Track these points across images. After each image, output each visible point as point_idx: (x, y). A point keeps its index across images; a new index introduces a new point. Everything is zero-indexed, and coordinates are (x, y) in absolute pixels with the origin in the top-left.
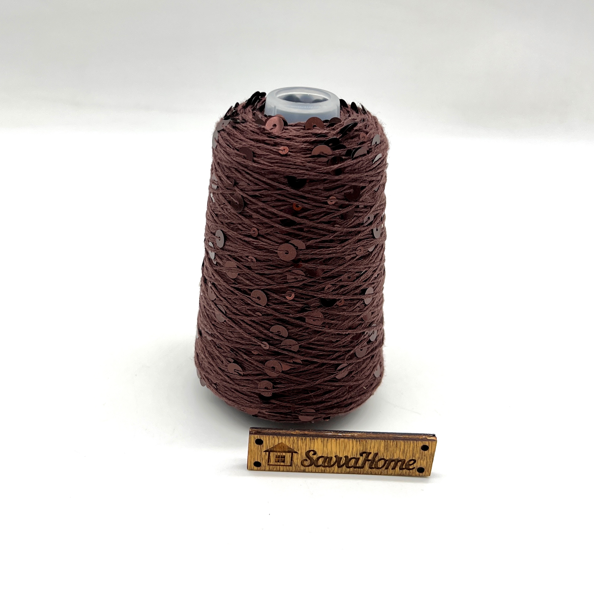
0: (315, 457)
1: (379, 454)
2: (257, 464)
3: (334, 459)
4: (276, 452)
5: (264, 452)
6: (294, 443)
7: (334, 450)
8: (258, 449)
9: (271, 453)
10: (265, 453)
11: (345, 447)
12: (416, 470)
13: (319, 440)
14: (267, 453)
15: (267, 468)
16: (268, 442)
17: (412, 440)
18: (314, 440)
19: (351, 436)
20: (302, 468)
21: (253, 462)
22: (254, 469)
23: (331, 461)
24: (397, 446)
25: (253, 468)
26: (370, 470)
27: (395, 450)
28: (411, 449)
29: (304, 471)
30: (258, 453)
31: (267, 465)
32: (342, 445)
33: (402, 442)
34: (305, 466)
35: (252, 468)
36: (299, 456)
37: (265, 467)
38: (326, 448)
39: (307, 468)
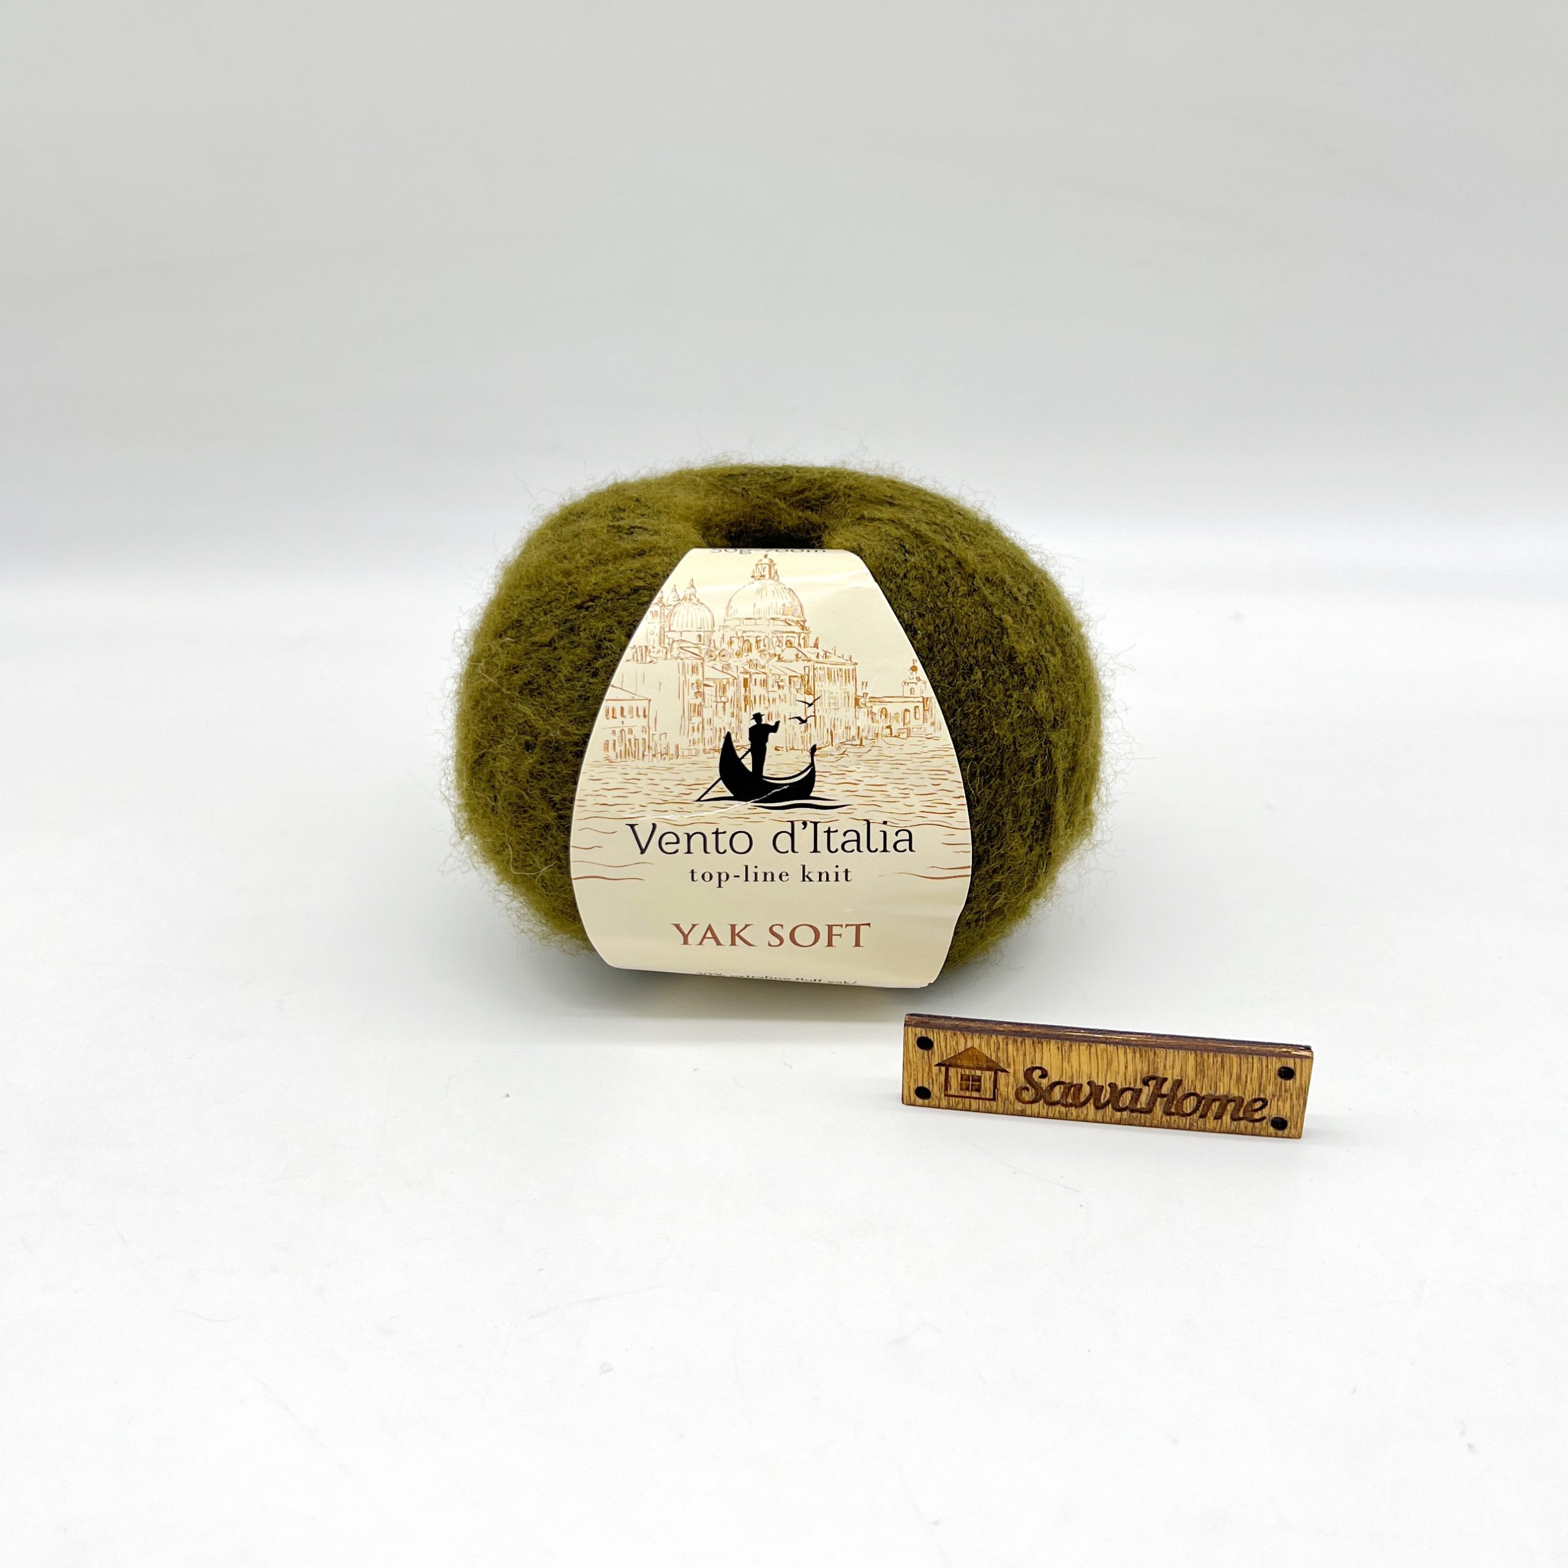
0: (1045, 1082)
1: (1185, 1083)
2: (923, 1093)
3: (1086, 1090)
4: (962, 1067)
5: (936, 1065)
6: (998, 1048)
7: (1085, 1068)
8: (923, 1058)
9: (950, 1069)
10: (937, 1067)
11: (1110, 1063)
12: (1269, 1125)
13: (1052, 1044)
14: (943, 1069)
15: (944, 1103)
16: (943, 1044)
17: (1257, 1054)
18: (1042, 1044)
19: (1123, 1039)
20: (1019, 1106)
21: (913, 1087)
22: (916, 1103)
23: (1079, 1094)
24: (1223, 1067)
25: (915, 1101)
26: (1166, 1118)
27: (1220, 1076)
28: (1255, 1073)
29: (1023, 1114)
30: (923, 1069)
31: (943, 1095)
32: (1102, 1059)
33: (1235, 1058)
34: (1024, 1102)
35: (912, 1101)
36: (1011, 1079)
37: (940, 1099)
38: (1068, 1062)
39: (1028, 1106)
